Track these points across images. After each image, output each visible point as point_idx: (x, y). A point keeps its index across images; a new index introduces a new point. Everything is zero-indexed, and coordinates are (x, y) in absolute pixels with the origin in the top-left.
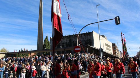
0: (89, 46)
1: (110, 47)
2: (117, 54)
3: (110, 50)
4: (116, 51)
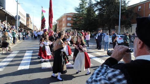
0: (1, 8)
1: (24, 17)
3: (24, 21)
4: (30, 22)
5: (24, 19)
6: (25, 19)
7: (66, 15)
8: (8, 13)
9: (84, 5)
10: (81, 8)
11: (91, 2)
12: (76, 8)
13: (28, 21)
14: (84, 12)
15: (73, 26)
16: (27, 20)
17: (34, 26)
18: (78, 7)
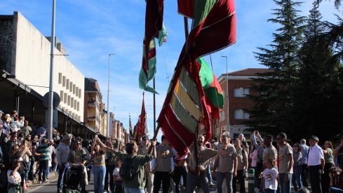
0: (4, 76)
1: (77, 92)
2: (97, 123)
3: (76, 105)
4: (97, 110)
5: (76, 98)
6: (81, 101)
7: (228, 77)
8: (23, 88)
9: (294, 38)
10: (281, 51)
11: (316, 27)
12: (265, 53)
13: (90, 105)
14: (291, 64)
15: (254, 119)
16: (89, 102)
17: (113, 122)
18: (271, 49)
